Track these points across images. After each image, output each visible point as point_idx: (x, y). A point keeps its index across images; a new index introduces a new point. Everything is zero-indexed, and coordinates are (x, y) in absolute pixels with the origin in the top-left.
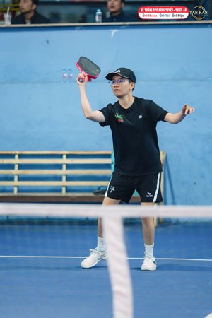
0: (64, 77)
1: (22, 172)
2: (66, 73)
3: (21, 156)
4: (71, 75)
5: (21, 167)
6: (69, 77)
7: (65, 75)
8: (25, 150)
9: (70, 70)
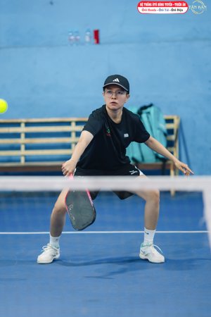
0: (70, 40)
1: (29, 141)
2: (73, 35)
3: (27, 124)
4: (78, 37)
5: (28, 135)
6: (77, 40)
7: (72, 37)
8: (31, 118)
9: (77, 32)
